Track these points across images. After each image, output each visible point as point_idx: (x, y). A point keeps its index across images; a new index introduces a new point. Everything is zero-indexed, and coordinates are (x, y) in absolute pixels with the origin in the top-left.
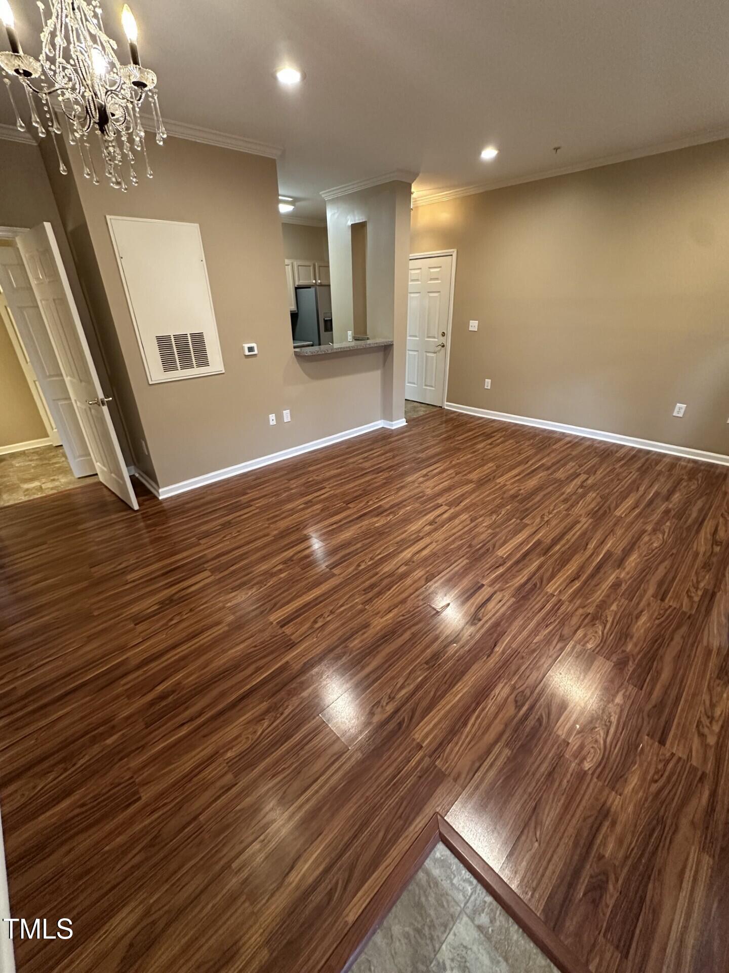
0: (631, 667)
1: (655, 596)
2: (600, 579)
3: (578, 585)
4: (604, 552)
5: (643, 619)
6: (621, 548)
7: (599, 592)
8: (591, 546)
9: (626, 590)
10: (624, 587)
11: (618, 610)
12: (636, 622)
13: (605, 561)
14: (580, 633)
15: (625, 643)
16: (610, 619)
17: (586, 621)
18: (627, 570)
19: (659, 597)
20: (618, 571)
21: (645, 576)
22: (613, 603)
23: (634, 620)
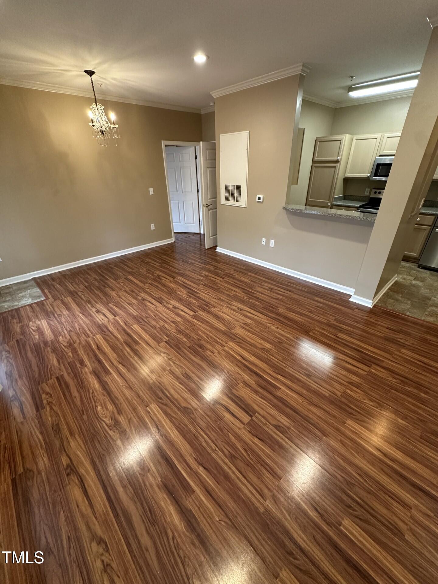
0: (42, 345)
1: (62, 376)
2: (91, 357)
3: (94, 347)
4: (111, 370)
5: (55, 362)
6: (109, 382)
7: (83, 353)
8: (120, 367)
9: (76, 365)
10: (78, 365)
11: (68, 355)
12: (57, 359)
13: (103, 367)
14: (68, 337)
15: (52, 349)
16: (66, 350)
17: (72, 341)
18: (89, 374)
19: (60, 378)
20: (91, 369)
21: (78, 380)
22: (73, 355)
23: (57, 357)
